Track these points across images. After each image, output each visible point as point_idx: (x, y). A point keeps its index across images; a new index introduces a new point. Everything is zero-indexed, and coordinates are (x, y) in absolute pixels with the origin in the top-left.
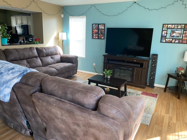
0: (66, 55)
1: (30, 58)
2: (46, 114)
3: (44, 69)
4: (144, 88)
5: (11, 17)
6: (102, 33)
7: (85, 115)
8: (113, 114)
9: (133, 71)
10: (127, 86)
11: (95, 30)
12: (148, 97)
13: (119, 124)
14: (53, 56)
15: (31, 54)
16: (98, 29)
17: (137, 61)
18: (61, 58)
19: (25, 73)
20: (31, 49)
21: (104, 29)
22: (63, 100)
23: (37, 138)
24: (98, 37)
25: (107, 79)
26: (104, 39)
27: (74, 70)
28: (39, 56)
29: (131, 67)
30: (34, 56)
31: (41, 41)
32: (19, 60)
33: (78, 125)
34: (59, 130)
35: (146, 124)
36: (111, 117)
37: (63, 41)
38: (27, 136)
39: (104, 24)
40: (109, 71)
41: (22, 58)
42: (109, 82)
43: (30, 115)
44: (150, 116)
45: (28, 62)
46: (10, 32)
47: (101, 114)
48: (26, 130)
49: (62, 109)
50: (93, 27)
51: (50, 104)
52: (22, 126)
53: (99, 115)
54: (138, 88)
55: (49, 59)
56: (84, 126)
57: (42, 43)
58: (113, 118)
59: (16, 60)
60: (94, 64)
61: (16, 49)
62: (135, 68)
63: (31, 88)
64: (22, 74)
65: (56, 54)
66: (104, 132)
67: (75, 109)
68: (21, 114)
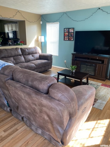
0: (44, 54)
1: (16, 56)
2: (16, 96)
3: (26, 64)
4: (104, 81)
5: (5, 25)
6: (71, 36)
7: (39, 97)
8: (58, 97)
9: (96, 67)
10: (89, 78)
11: (66, 33)
12: (106, 88)
13: (63, 105)
14: (33, 55)
15: (16, 53)
16: (69, 32)
17: (99, 59)
18: (40, 56)
19: (3, 66)
20: (17, 49)
21: (74, 32)
22: (25, 86)
23: (14, 114)
24: (69, 39)
25: (72, 72)
26: (73, 40)
27: (49, 65)
28: (23, 54)
29: (93, 63)
30: (18, 54)
31: (25, 43)
32: (7, 57)
33: (36, 105)
34: (25, 108)
35: (100, 109)
36: (57, 99)
37: (41, 43)
38: (8, 112)
39: (74, 28)
40: (74, 66)
41: (10, 55)
42: (74, 75)
43: (7, 97)
44: (105, 103)
45: (14, 59)
46: (1, 36)
47: (50, 96)
48: (7, 108)
49: (24, 92)
50: (64, 31)
51: (17, 89)
52: (4, 105)
53: (48, 97)
54: (99, 81)
55: (30, 57)
56: (39, 105)
57: (26, 44)
58: (58, 100)
59: (5, 58)
60: (65, 61)
61: (5, 49)
62: (97, 64)
63: (6, 76)
64: (1, 67)
65: (36, 53)
66: (52, 110)
67: (32, 92)
68: (2, 96)
